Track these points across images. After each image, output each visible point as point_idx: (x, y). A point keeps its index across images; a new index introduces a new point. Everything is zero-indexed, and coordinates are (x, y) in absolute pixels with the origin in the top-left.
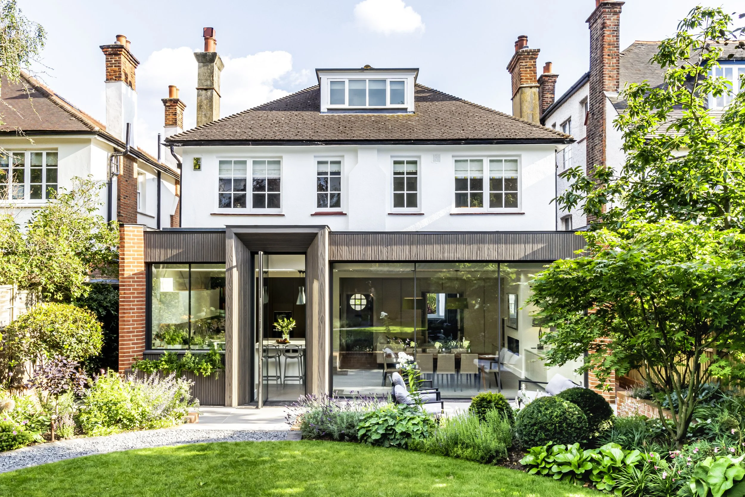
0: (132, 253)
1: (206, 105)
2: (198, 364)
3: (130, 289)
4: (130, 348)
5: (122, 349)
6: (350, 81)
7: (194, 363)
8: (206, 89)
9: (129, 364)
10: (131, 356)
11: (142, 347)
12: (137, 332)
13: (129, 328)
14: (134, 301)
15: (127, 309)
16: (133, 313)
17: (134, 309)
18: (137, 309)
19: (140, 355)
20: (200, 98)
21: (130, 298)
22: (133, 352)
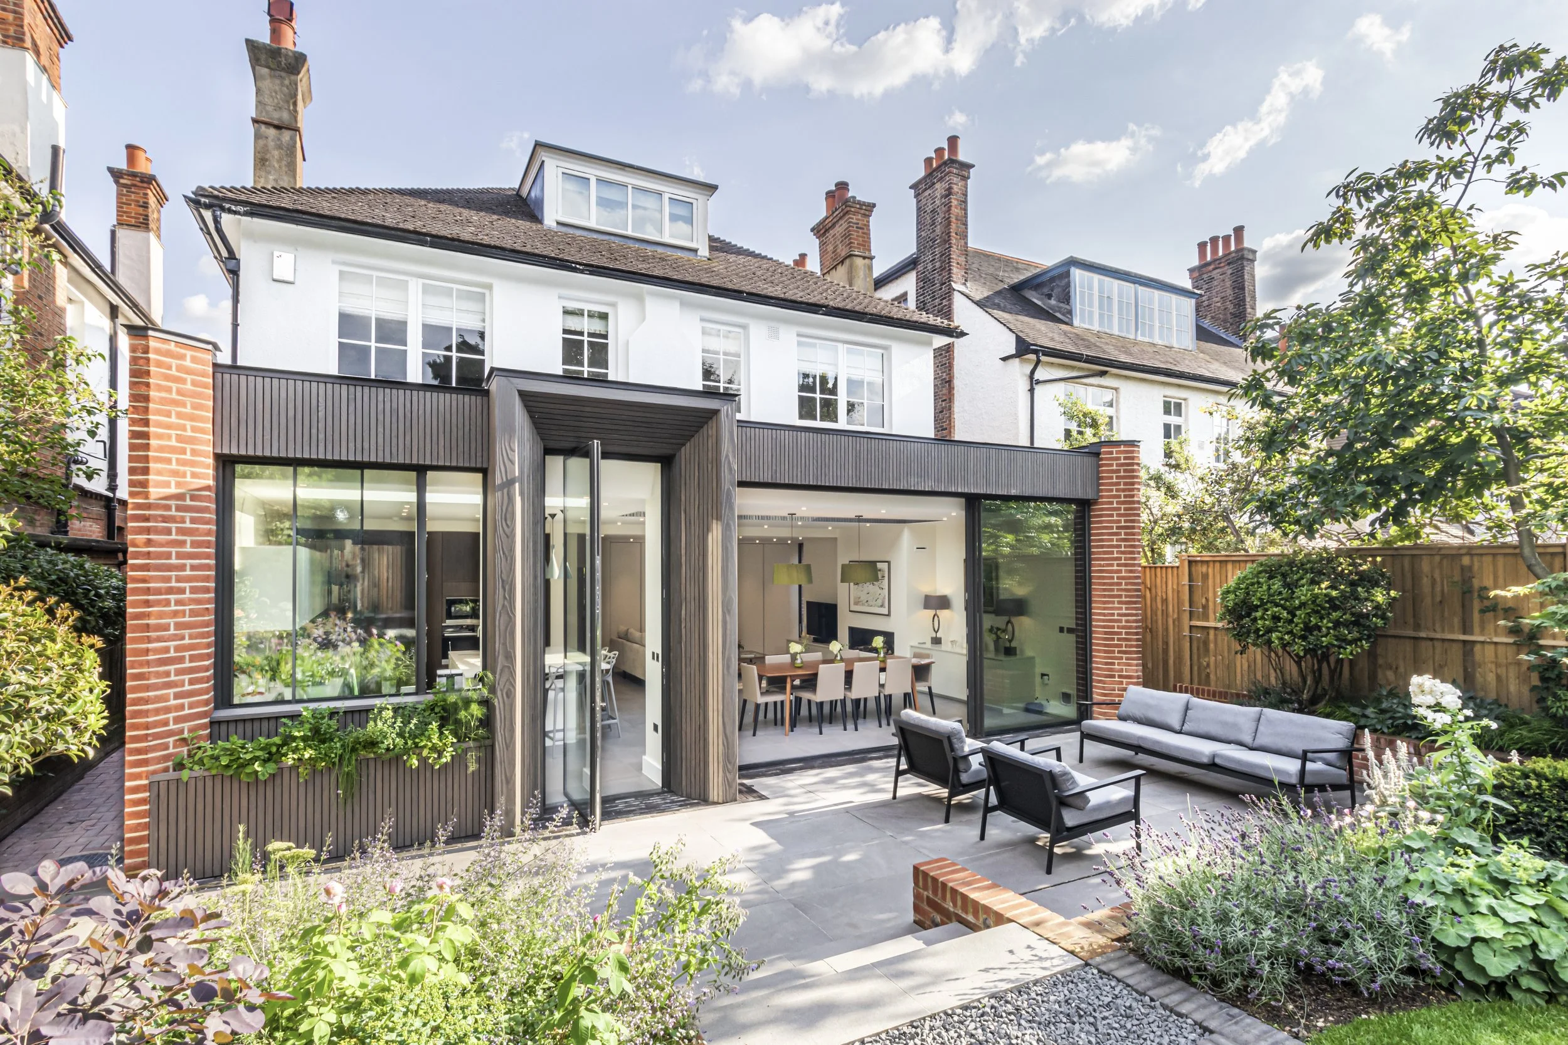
0: (173, 419)
1: (280, 160)
2: (413, 736)
3: (168, 532)
4: (168, 710)
5: (137, 714)
6: (600, 180)
7: (401, 735)
8: (278, 127)
9: (166, 758)
10: (170, 734)
11: (207, 702)
12: (192, 659)
13: (167, 650)
14: (182, 568)
15: (158, 592)
16: (178, 602)
17: (182, 591)
18: (194, 590)
19: (202, 727)
20: (261, 142)
21: (168, 556)
22: (177, 720)
